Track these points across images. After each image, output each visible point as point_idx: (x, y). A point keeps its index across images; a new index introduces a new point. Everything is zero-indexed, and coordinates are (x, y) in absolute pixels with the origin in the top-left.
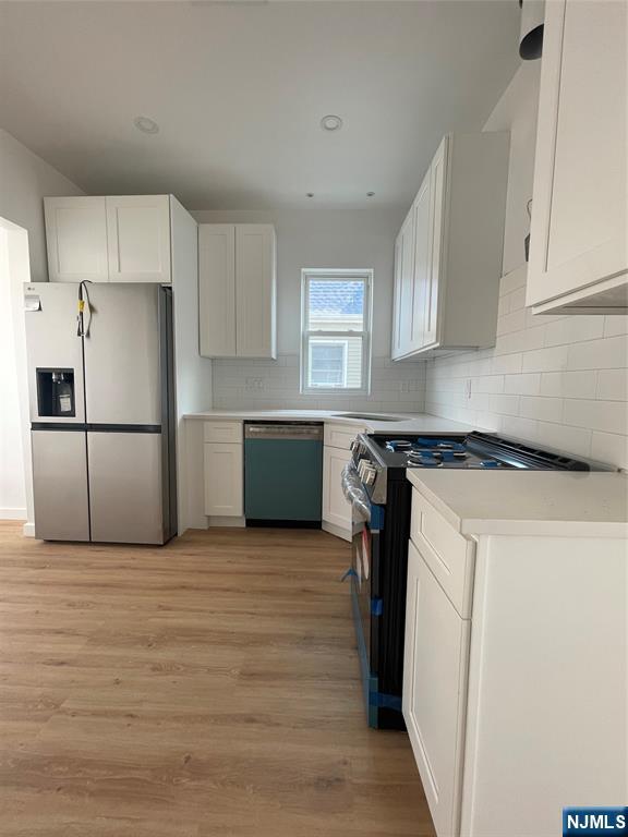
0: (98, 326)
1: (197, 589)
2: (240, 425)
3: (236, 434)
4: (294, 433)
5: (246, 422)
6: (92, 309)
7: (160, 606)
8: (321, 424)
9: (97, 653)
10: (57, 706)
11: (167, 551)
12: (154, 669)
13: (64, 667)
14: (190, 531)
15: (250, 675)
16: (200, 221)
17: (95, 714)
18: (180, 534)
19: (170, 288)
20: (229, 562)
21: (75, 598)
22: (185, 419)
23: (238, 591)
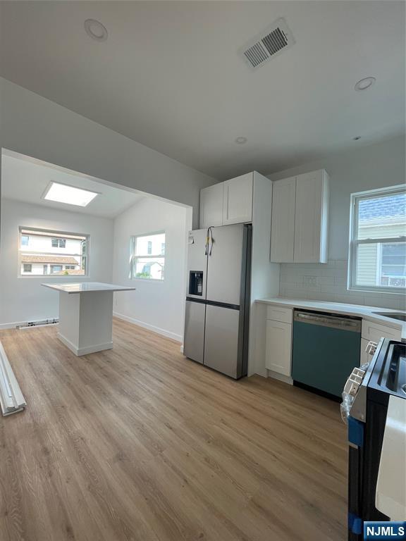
0: (215, 249)
1: (245, 418)
2: (291, 311)
3: (288, 317)
4: (333, 324)
5: (296, 309)
6: (213, 241)
7: (222, 420)
8: (360, 319)
9: (186, 431)
10: (161, 451)
11: (238, 384)
12: (206, 459)
13: (170, 430)
14: (256, 376)
15: (257, 506)
16: (273, 180)
17: (173, 468)
18: (249, 375)
19: (251, 225)
20: (273, 408)
21: (188, 394)
22: (257, 302)
23: (271, 434)
